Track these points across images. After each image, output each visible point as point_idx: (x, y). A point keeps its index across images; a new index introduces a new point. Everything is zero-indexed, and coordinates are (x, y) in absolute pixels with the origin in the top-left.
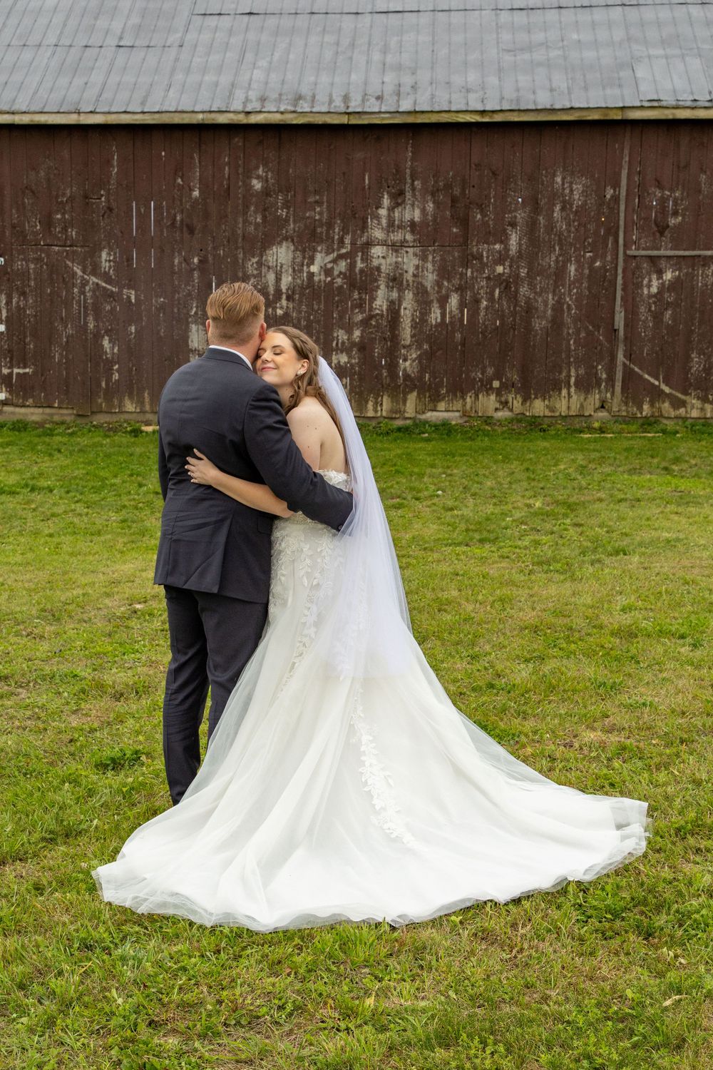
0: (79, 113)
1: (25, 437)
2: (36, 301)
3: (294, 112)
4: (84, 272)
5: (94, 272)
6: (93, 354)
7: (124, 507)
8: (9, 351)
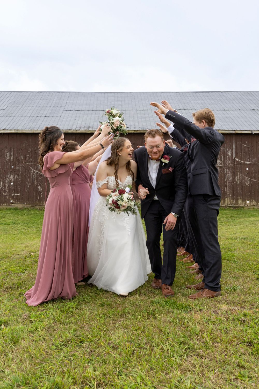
0: (34, 130)
1: (17, 211)
2: (21, 177)
3: (88, 130)
4: (34, 170)
5: (37, 170)
6: (36, 190)
7: (39, 227)
8: (14, 190)
